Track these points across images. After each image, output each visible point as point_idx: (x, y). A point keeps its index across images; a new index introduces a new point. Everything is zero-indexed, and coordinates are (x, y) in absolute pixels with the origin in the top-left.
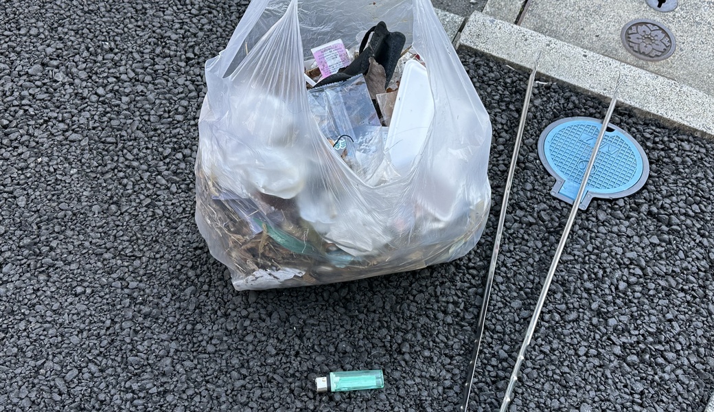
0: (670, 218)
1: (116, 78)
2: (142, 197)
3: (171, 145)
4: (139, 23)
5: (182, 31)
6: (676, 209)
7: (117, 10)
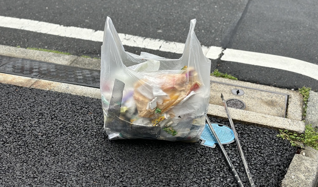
0: (248, 149)
1: (24, 126)
2: (37, 160)
3: (47, 143)
4: (32, 110)
5: (49, 111)
6: (250, 146)
7: (23, 107)
